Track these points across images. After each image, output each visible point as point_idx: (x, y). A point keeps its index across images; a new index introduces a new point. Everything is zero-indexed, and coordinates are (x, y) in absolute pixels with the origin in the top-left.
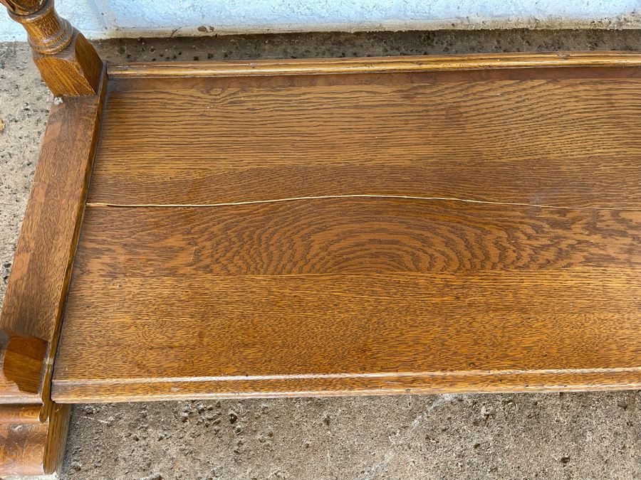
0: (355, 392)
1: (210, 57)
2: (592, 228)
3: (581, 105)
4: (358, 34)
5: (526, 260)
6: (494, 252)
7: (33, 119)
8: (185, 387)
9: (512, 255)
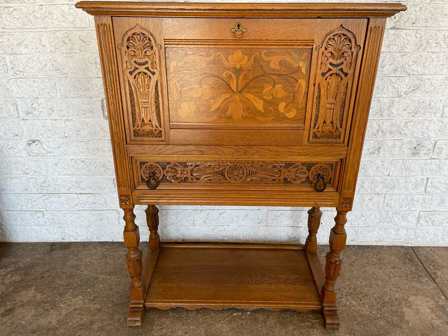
0: (212, 304)
2: (269, 278)
5: (253, 282)
6: (246, 281)
8: (174, 302)
9: (250, 282)
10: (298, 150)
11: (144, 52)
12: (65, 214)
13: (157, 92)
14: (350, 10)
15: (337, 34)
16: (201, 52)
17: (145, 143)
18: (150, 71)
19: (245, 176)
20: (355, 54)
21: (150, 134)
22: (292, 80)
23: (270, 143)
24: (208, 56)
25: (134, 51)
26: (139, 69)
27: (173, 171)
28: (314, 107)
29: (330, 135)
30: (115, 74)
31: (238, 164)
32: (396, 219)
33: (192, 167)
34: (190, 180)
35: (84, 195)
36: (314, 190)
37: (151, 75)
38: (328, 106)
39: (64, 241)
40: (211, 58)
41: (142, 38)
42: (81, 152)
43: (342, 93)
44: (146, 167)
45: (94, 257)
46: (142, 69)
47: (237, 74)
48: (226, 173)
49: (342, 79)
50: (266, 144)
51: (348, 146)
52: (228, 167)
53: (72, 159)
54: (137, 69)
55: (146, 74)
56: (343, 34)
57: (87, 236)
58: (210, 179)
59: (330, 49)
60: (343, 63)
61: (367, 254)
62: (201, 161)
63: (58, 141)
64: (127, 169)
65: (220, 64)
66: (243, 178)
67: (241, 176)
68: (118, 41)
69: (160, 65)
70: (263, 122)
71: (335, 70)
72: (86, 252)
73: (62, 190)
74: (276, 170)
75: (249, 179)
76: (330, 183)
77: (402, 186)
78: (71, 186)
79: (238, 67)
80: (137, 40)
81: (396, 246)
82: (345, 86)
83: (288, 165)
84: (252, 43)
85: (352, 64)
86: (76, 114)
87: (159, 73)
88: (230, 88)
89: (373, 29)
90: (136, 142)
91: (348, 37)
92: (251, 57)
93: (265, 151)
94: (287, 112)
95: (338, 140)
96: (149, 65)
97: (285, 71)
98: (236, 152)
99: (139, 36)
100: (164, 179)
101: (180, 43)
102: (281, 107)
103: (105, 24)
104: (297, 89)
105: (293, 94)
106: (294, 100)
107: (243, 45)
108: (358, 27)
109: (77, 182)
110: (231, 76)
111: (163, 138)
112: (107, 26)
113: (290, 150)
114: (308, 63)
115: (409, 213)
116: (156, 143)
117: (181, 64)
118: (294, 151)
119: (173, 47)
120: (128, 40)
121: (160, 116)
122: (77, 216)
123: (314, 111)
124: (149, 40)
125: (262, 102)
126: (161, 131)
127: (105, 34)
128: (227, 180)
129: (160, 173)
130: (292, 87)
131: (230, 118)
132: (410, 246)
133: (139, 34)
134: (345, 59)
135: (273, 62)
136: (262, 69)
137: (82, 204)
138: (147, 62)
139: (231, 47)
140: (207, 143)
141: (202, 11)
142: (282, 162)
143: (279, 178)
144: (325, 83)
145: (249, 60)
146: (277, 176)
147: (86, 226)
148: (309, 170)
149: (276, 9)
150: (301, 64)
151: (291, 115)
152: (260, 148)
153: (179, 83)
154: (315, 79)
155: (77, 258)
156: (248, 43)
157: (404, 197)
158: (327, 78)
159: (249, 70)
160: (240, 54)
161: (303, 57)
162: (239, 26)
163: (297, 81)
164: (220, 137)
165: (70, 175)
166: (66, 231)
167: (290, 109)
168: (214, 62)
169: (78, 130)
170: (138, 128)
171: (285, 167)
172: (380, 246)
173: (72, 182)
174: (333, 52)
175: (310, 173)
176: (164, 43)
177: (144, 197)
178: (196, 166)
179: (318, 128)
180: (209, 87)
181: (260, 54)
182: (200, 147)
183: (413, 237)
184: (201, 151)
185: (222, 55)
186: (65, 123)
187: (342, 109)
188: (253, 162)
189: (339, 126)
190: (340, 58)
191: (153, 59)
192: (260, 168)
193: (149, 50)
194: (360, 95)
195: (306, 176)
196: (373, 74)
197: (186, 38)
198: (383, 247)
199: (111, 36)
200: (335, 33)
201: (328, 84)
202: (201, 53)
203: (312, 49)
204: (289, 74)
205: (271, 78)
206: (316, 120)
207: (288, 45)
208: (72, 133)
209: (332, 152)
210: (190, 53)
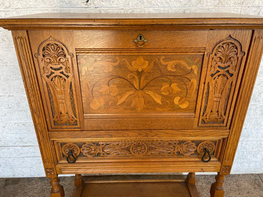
1: (101, 179)
3: (163, 188)
4: (127, 175)
7: (67, 191)
10: (189, 132)
11: (58, 59)
12: (14, 160)
13: (71, 90)
14: (240, 24)
15: (225, 43)
16: (108, 58)
17: (64, 130)
18: (64, 75)
19: (146, 151)
20: (240, 59)
21: (68, 123)
22: (186, 80)
23: (167, 127)
24: (114, 62)
25: (49, 59)
26: (55, 73)
27: (88, 149)
28: (204, 101)
29: (215, 121)
30: (34, 78)
31: (141, 143)
32: (249, 157)
33: (104, 145)
34: (102, 155)
35: (26, 147)
36: (201, 160)
37: (66, 78)
38: (215, 99)
39: (15, 177)
40: (117, 64)
41: (56, 48)
42: (22, 118)
43: (227, 89)
44: (66, 147)
45: (36, 191)
46: (57, 73)
47: (139, 76)
48: (131, 149)
49: (227, 78)
50: (163, 129)
51: (230, 129)
52: (133, 145)
53: (15, 123)
54: (53, 73)
55: (61, 77)
56: (231, 43)
57: (31, 173)
58: (118, 154)
59: (219, 55)
60: (229, 66)
61: (229, 182)
62: (111, 141)
63: (4, 111)
64: (50, 150)
65: (125, 68)
66: (145, 153)
67: (143, 151)
68: (35, 51)
69: (73, 70)
70: (160, 112)
71: (222, 71)
72: (30, 187)
73: (10, 144)
74: (172, 146)
75: (149, 153)
76: (213, 155)
77: (254, 135)
78: (16, 141)
79: (140, 70)
80: (51, 49)
81: (248, 174)
82: (230, 84)
83: (181, 143)
84: (152, 51)
85: (237, 67)
86: (16, 91)
87: (72, 76)
88: (134, 87)
89: (256, 39)
90: (56, 130)
91: (236, 45)
92: (151, 62)
93: (163, 134)
94: (181, 104)
95: (222, 125)
96: (63, 70)
97: (180, 73)
98: (140, 135)
99: (52, 46)
100: (81, 154)
101: (90, 52)
102: (176, 100)
103: (21, 37)
104: (189, 86)
105: (186, 91)
106: (186, 95)
107: (145, 52)
108: (244, 36)
109: (20, 138)
110: (134, 77)
111: (79, 126)
112: (23, 39)
113: (183, 133)
114: (200, 67)
115: (258, 153)
116: (73, 129)
117: (91, 69)
118: (187, 133)
119: (83, 55)
120: (44, 50)
121: (75, 109)
122: (22, 161)
123: (203, 103)
124: (62, 49)
125: (160, 97)
126: (76, 121)
127: (22, 45)
128: (131, 154)
129: (78, 150)
130: (186, 85)
131: (134, 109)
132: (257, 173)
133: (53, 45)
134: (232, 63)
135: (170, 66)
136: (160, 71)
137: (25, 153)
138: (61, 68)
139: (134, 54)
140: (115, 129)
141: (108, 26)
142: (176, 140)
143: (174, 152)
144: (213, 82)
145: (149, 65)
146: (172, 150)
147: (30, 167)
148: (197, 145)
149: (174, 24)
150: (193, 67)
151: (184, 106)
152: (158, 132)
153: (90, 83)
154: (205, 79)
155: (23, 192)
156: (149, 51)
157: (255, 142)
158: (215, 78)
159: (150, 73)
160: (142, 59)
161: (196, 62)
162: (141, 37)
163: (190, 81)
164: (125, 124)
165: (15, 134)
166: (16, 171)
167: (183, 102)
168: (120, 66)
169: (18, 103)
170: (57, 119)
171: (178, 144)
172: (238, 175)
173: (17, 138)
174: (221, 57)
175: (198, 148)
176: (75, 52)
177: (65, 169)
178: (107, 145)
179: (206, 116)
180: (116, 86)
181: (159, 59)
182: (109, 132)
183: (259, 167)
184: (110, 135)
185: (126, 61)
186: (8, 98)
187: (227, 101)
188: (153, 141)
189: (223, 114)
190: (227, 62)
191: (67, 66)
192: (158, 145)
193: (63, 57)
194: (242, 91)
195: (195, 150)
196: (254, 75)
197: (94, 47)
198: (239, 175)
199: (27, 47)
200: (224, 42)
201: (216, 82)
202: (108, 60)
203: (204, 55)
204: (183, 75)
205: (168, 79)
206: (205, 110)
207: (183, 52)
208: (14, 105)
209: (217, 133)
210: (98, 59)
